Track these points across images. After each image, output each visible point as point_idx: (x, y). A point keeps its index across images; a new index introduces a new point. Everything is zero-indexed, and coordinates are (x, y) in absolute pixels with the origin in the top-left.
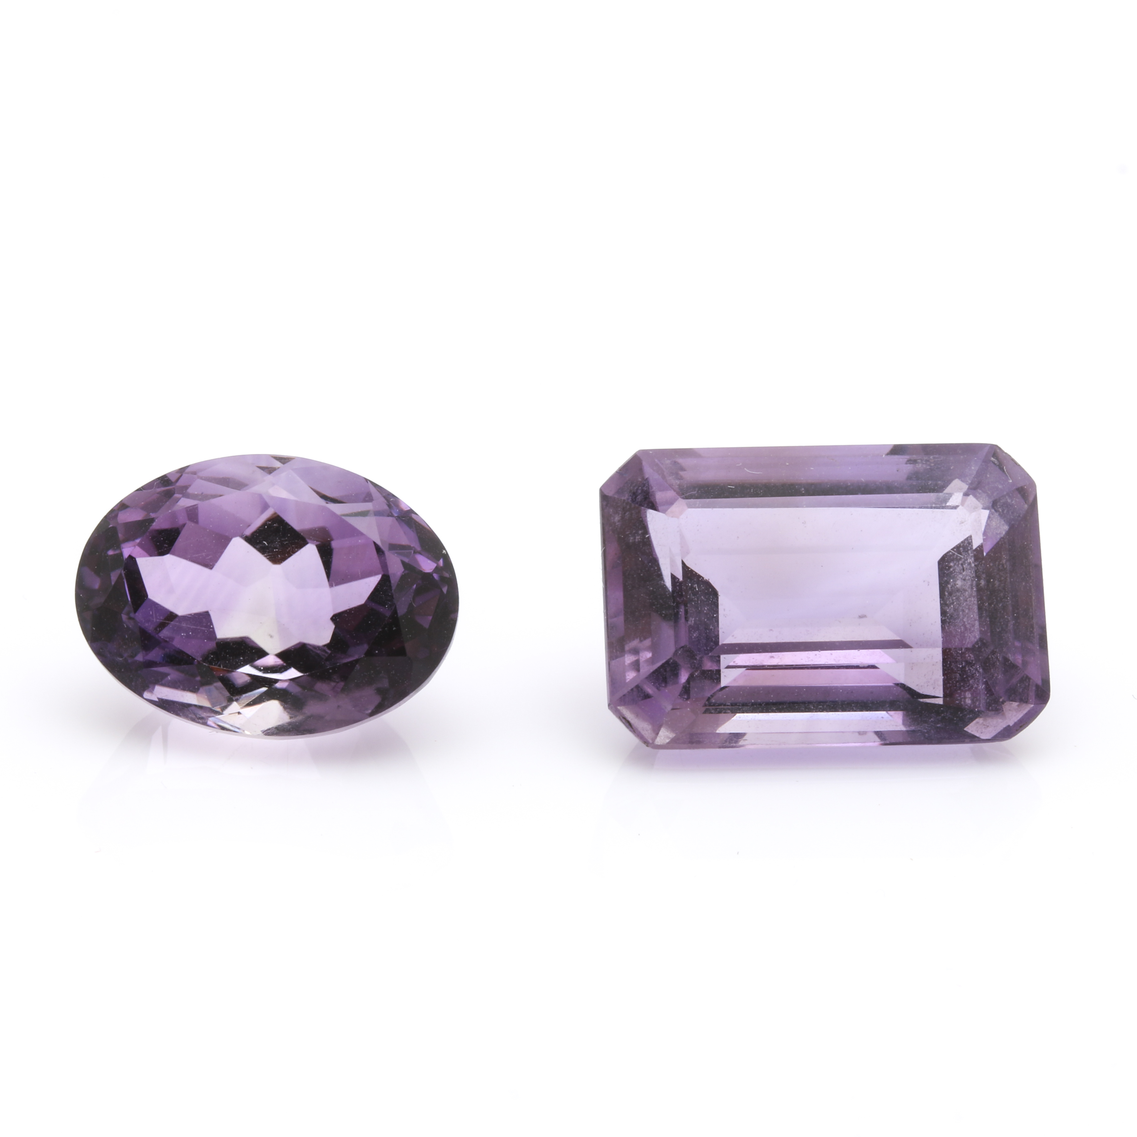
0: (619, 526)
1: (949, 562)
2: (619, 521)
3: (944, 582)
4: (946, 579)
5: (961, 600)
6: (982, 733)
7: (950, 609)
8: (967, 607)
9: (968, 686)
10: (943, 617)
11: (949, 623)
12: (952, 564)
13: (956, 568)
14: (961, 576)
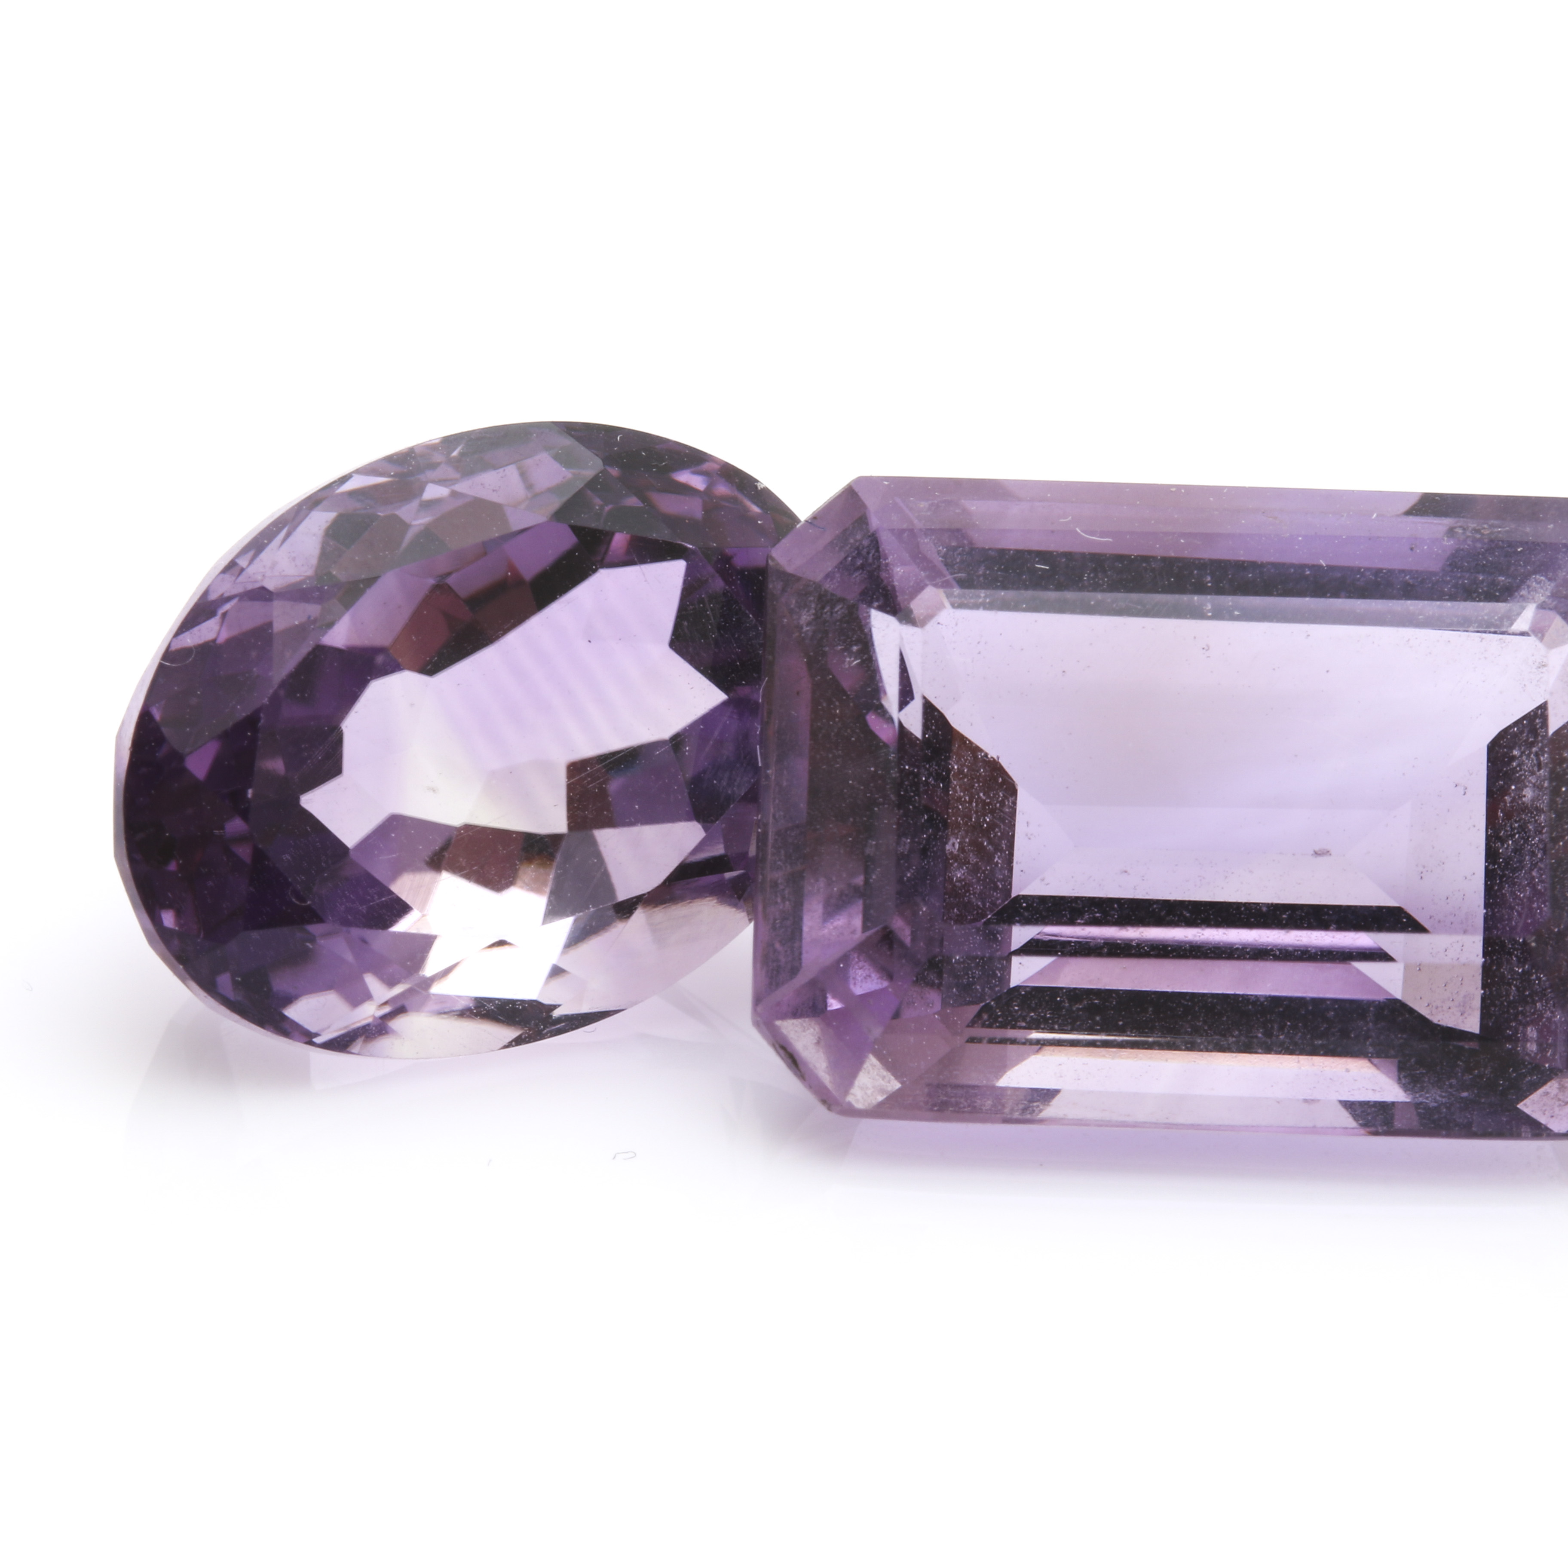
0: (810, 634)
1: (1512, 748)
2: (809, 624)
3: (1498, 790)
4: (1501, 783)
5: (1530, 830)
6: (1552, 1117)
7: (1507, 848)
8: (1541, 846)
9: (1533, 1014)
10: (1489, 864)
11: (1501, 877)
12: (1516, 752)
13: (1523, 761)
14: (1533, 779)
